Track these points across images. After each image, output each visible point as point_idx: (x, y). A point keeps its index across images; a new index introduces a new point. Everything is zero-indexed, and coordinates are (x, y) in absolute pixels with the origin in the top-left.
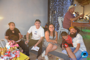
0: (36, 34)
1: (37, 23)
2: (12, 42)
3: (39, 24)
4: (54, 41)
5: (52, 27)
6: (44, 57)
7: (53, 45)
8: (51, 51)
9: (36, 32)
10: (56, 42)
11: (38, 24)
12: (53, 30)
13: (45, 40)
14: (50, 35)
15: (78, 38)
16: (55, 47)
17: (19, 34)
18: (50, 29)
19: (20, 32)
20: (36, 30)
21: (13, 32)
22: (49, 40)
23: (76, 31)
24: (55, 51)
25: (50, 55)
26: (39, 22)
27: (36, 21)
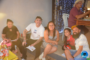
0: (36, 33)
1: (38, 20)
2: (6, 41)
3: (40, 22)
4: (54, 42)
5: (52, 26)
6: (42, 59)
7: (52, 46)
8: (49, 53)
9: (35, 30)
10: (56, 43)
11: (38, 22)
12: (53, 28)
13: (44, 40)
14: (50, 34)
15: (81, 39)
16: (54, 49)
17: (17, 32)
18: (49, 27)
19: (18, 31)
20: (36, 28)
21: (11, 30)
22: (48, 40)
23: (80, 30)
24: (54, 53)
25: (49, 58)
26: (40, 20)
27: (36, 18)
